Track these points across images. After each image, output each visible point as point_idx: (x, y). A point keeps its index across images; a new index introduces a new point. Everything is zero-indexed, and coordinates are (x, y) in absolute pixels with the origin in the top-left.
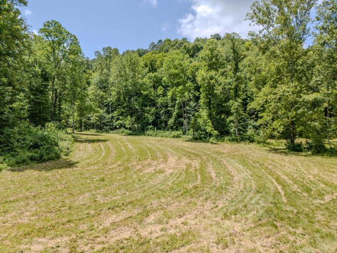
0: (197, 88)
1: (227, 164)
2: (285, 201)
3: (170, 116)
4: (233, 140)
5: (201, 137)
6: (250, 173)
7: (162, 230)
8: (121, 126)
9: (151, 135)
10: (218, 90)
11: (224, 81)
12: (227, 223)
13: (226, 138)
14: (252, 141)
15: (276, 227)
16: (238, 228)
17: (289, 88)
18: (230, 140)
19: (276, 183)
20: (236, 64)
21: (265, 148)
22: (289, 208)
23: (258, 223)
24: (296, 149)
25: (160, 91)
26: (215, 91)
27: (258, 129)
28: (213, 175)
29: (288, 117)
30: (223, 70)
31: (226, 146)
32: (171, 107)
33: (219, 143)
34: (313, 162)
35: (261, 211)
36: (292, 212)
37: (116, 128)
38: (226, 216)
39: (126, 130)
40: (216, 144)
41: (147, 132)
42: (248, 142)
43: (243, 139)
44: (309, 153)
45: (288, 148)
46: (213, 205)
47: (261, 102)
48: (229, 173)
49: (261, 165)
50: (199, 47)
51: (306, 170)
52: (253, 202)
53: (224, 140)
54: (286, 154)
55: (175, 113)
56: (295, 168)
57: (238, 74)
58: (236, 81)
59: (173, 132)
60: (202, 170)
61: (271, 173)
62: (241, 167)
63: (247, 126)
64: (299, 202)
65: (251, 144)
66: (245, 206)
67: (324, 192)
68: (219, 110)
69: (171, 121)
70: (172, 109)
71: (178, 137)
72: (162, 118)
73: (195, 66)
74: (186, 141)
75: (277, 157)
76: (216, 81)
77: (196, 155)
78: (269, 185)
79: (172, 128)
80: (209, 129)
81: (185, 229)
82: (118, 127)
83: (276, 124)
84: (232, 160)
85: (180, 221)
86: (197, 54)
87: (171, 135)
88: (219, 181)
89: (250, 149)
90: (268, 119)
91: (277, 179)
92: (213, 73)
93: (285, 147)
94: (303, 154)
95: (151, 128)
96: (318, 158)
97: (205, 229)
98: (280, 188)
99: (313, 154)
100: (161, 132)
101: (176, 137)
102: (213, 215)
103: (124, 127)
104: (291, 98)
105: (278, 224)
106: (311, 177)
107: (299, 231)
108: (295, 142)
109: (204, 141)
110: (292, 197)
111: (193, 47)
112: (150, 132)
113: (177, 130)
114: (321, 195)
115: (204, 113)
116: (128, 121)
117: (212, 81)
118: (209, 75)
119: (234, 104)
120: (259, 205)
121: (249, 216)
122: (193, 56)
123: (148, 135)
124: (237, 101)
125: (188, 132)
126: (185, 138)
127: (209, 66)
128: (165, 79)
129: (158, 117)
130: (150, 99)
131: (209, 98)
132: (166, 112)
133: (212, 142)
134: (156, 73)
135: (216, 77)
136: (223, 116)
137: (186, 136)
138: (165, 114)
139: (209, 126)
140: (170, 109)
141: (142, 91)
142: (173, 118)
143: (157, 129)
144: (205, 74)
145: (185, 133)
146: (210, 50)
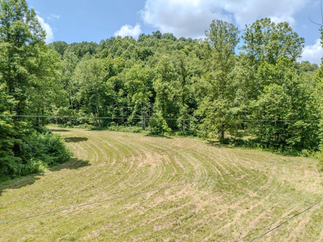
0: (154, 93)
1: (186, 157)
2: (223, 180)
3: (130, 113)
4: (182, 134)
5: (158, 132)
6: (202, 163)
7: (176, 197)
8: (84, 121)
9: (113, 130)
10: (171, 98)
11: (174, 89)
12: (202, 192)
13: (177, 133)
14: (195, 136)
15: (221, 192)
16: (206, 193)
17: (221, 103)
18: (179, 135)
19: (217, 170)
20: (184, 79)
21: (206, 141)
22: (226, 183)
23: (214, 191)
25: (121, 92)
26: (169, 98)
27: (197, 124)
28: (182, 166)
31: (178, 141)
33: (172, 137)
34: (236, 153)
35: (214, 186)
36: (227, 185)
37: (78, 123)
38: (200, 189)
39: (89, 126)
40: (170, 138)
41: (110, 128)
42: (192, 136)
43: (189, 134)
44: (233, 145)
45: (220, 141)
46: (191, 185)
47: (203, 111)
48: (190, 164)
49: (206, 157)
50: (149, 51)
51: (232, 159)
52: (209, 181)
53: (175, 134)
54: (219, 146)
55: (134, 112)
56: (226, 158)
57: (186, 86)
58: (184, 91)
59: (132, 127)
60: (173, 162)
61: (213, 163)
62: (195, 159)
64: (229, 180)
65: (195, 137)
66: (206, 184)
67: (240, 174)
69: (130, 118)
70: (131, 108)
71: (138, 132)
72: (121, 114)
73: (148, 72)
74: (147, 136)
75: (214, 149)
76: (169, 90)
77: (163, 151)
78: (214, 171)
79: (131, 123)
80: (165, 126)
81: (185, 196)
82: (81, 122)
84: (188, 154)
85: (181, 192)
86: (147, 58)
87: (132, 131)
88: (187, 171)
89: (195, 142)
91: (217, 167)
92: (166, 84)
93: (218, 140)
94: (229, 146)
95: (113, 124)
96: (239, 150)
97: (194, 195)
98: (219, 172)
99: (236, 146)
100: (122, 128)
101: (137, 132)
102: (194, 189)
103: (87, 122)
105: (222, 191)
106: (234, 164)
107: (231, 192)
108: (225, 137)
109: (160, 136)
110: (226, 176)
111: (144, 52)
112: (113, 127)
113: (136, 126)
114: (239, 175)
115: (159, 113)
116: (91, 118)
117: (166, 90)
118: (163, 85)
119: (182, 109)
120: (213, 183)
121: (210, 188)
122: (143, 60)
123: (111, 130)
124: (184, 106)
125: (146, 128)
126: (145, 133)
127: (163, 77)
128: (126, 84)
129: (118, 114)
130: (111, 99)
131: (163, 102)
132: (125, 110)
133: (166, 137)
134: (116, 77)
135: (169, 87)
136: (172, 115)
137: (145, 131)
138: (124, 112)
139: (165, 124)
140: (129, 107)
141: (106, 93)
142: (133, 116)
143: (119, 125)
144: (160, 84)
145: (144, 129)
146: (164, 64)
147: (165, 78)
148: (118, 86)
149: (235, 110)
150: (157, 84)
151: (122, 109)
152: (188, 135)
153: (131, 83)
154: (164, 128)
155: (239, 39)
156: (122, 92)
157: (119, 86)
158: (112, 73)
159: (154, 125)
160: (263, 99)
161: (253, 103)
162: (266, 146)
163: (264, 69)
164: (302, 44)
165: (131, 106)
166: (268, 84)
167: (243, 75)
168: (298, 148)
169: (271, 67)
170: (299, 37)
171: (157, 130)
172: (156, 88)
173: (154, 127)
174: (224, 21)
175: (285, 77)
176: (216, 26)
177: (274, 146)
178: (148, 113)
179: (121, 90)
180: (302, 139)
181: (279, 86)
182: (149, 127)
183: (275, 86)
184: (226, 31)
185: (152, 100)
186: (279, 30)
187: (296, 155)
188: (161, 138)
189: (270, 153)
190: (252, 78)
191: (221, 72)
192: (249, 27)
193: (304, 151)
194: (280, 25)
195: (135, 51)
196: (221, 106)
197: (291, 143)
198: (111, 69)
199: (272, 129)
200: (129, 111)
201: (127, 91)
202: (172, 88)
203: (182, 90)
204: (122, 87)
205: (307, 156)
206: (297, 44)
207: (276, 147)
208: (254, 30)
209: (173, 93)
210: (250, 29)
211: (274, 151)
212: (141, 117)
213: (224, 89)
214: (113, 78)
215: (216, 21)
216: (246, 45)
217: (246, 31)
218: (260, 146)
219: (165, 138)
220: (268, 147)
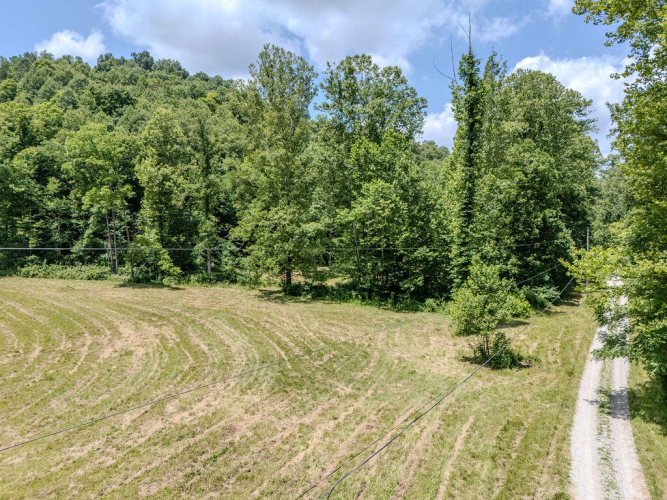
0: (138, 189)
1: (214, 329)
2: (290, 367)
3: (77, 235)
4: (204, 280)
5: (148, 276)
6: (247, 338)
7: (191, 415)
9: (34, 276)
10: (178, 201)
11: (186, 184)
12: (246, 397)
14: (234, 281)
15: (286, 392)
16: (257, 399)
17: (285, 213)
18: (198, 281)
19: (278, 348)
20: (207, 161)
21: (256, 292)
22: (295, 374)
23: (272, 392)
25: (53, 185)
26: (174, 202)
27: (237, 256)
28: (204, 348)
29: (284, 252)
31: (195, 294)
32: (77, 218)
33: (181, 286)
34: (313, 312)
35: (272, 381)
36: (297, 377)
38: (243, 392)
40: (177, 289)
41: (23, 270)
42: (227, 282)
43: (220, 279)
44: (309, 297)
45: (285, 291)
46: (224, 385)
47: (250, 229)
48: (222, 343)
49: (256, 324)
50: (123, 96)
51: (306, 325)
52: (262, 374)
53: (189, 281)
54: (282, 300)
55: (89, 232)
56: (294, 324)
57: (212, 177)
58: (207, 187)
59: (84, 268)
60: (185, 341)
61: (271, 336)
62: (232, 330)
64: (302, 366)
65: (232, 285)
66: (256, 379)
67: (322, 352)
69: (78, 247)
70: (81, 223)
71: (100, 277)
72: (55, 237)
73: (124, 142)
74: (121, 286)
75: (272, 307)
76: (175, 183)
77: (161, 318)
78: (272, 352)
79: (81, 259)
80: (165, 264)
81: (212, 410)
84: (217, 321)
85: (202, 404)
86: (119, 110)
87: (85, 276)
88: (216, 356)
89: (233, 295)
91: (279, 343)
92: (167, 170)
93: (280, 289)
94: (302, 299)
95: (32, 261)
96: (319, 305)
97: (230, 406)
98: (283, 353)
100: (56, 268)
101: (96, 279)
102: (230, 393)
105: (288, 390)
106: (311, 334)
107: (304, 392)
108: (293, 282)
109: (155, 285)
110: (295, 360)
111: (111, 95)
112: (32, 269)
113: (93, 264)
114: (321, 356)
115: (152, 235)
117: (168, 183)
118: (160, 172)
119: (205, 226)
120: (268, 376)
121: (263, 387)
122: (110, 114)
123: (27, 275)
124: (209, 219)
125: (120, 269)
126: (117, 280)
127: (160, 155)
128: (66, 166)
129: (45, 236)
130: (27, 201)
131: (160, 210)
132: (64, 227)
133: (168, 286)
134: (39, 148)
135: (173, 176)
136: (182, 239)
137: (117, 276)
138: (62, 232)
139: (165, 259)
140: (74, 221)
141: (11, 186)
142: (85, 242)
143: (48, 263)
144: (153, 170)
145: (114, 271)
146: (161, 128)
147: (164, 158)
148: (44, 170)
149: (311, 228)
150: (146, 170)
151: (55, 225)
152: (217, 281)
153: (80, 165)
154: (163, 268)
155: (316, 90)
156: (56, 186)
157: (46, 172)
158: (28, 138)
159: (138, 260)
160: (361, 207)
161: (344, 215)
162: (366, 294)
163: (362, 151)
164: (423, 110)
165: (80, 218)
166: (369, 179)
167: (325, 161)
168: (419, 297)
169: (374, 149)
170: (419, 97)
171: (147, 272)
172: (143, 179)
173: (138, 265)
174: (286, 51)
175: (397, 168)
176: (272, 57)
177: (382, 295)
178: (124, 234)
179: (52, 179)
180: (426, 281)
181: (388, 184)
182: (128, 266)
183: (381, 183)
184: (291, 70)
185: (134, 205)
186: (385, 80)
187: (416, 310)
188: (155, 291)
189: (374, 309)
190: (341, 167)
191: (282, 151)
192: (334, 68)
193: (430, 301)
194: (388, 71)
195: (88, 92)
196: (285, 220)
197: (408, 288)
198: (25, 130)
199: (377, 264)
200: (76, 230)
201: (70, 182)
202: (180, 180)
203: (204, 184)
204: (57, 173)
205: (433, 310)
206: (415, 109)
207: (384, 297)
208: (342, 76)
209: (184, 190)
210: (335, 72)
211: (380, 305)
212: (107, 244)
213: (289, 187)
214: (32, 150)
216: (330, 102)
217: (328, 76)
218: (357, 296)
219: (165, 290)
220: (370, 297)
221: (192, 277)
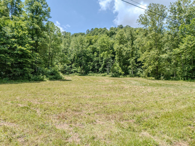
0: (114, 53)
3: (100, 66)
4: (131, 76)
8: (75, 71)
9: (91, 76)
11: (126, 49)
13: (128, 76)
17: (155, 52)
20: (132, 42)
21: (146, 79)
24: (158, 78)
25: (95, 54)
26: (123, 54)
29: (155, 65)
30: (126, 44)
33: (125, 78)
37: (72, 73)
39: (78, 74)
40: (123, 78)
41: (89, 74)
42: (137, 77)
43: (135, 76)
45: (155, 78)
47: (144, 58)
50: (113, 32)
53: (127, 76)
54: (154, 80)
55: (103, 65)
57: (133, 46)
58: (132, 49)
63: (137, 71)
65: (139, 78)
68: (125, 63)
69: (100, 69)
70: (101, 63)
71: (105, 76)
72: (96, 67)
74: (110, 77)
76: (123, 49)
79: (101, 72)
80: (120, 71)
82: (73, 72)
83: (150, 67)
86: (112, 36)
87: (101, 75)
90: (147, 65)
92: (121, 46)
99: (165, 80)
100: (96, 74)
103: (77, 72)
104: (156, 56)
109: (119, 77)
111: (110, 33)
112: (90, 74)
113: (103, 73)
115: (118, 64)
116: (79, 69)
117: (121, 49)
119: (131, 60)
123: (89, 76)
124: (132, 58)
125: (109, 73)
127: (120, 42)
128: (98, 48)
129: (94, 67)
130: (90, 58)
131: (120, 57)
132: (98, 65)
134: (93, 45)
135: (123, 47)
136: (126, 66)
137: (108, 75)
138: (97, 66)
139: (120, 70)
141: (87, 54)
142: (102, 68)
143: (94, 73)
144: (118, 46)
145: (108, 74)
146: (120, 35)
148: (94, 50)
150: (116, 47)
151: (96, 64)
153: (101, 47)
158: (91, 43)
159: (114, 71)
162: (186, 78)
163: (183, 28)
165: (101, 62)
169: (187, 26)
171: (116, 74)
173: (114, 73)
174: (157, 4)
176: (152, 7)
177: (192, 78)
179: (95, 52)
181: (193, 37)
182: (111, 72)
185: (113, 58)
189: (189, 82)
191: (154, 33)
192: (173, 4)
195: (105, 33)
199: (190, 67)
209: (125, 51)
211: (191, 81)
214: (91, 46)
215: (152, 4)
217: (171, 7)
218: (182, 79)
220: (187, 79)
221: (128, 75)
